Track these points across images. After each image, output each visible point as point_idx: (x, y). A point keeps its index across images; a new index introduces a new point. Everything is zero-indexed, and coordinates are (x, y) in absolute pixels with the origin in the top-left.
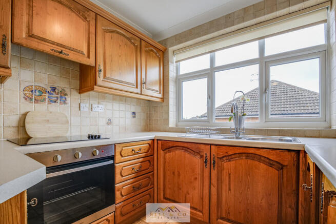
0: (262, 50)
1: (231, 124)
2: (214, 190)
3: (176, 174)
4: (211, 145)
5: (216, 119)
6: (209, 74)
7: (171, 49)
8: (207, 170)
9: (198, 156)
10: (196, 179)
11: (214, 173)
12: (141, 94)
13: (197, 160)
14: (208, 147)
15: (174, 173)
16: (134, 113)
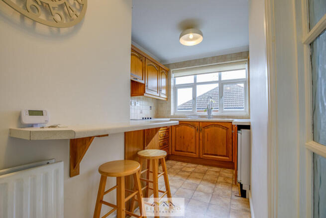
0: (220, 77)
1: (206, 113)
2: (201, 142)
3: (182, 137)
4: (199, 122)
5: (198, 111)
6: (194, 86)
7: (172, 70)
8: (198, 134)
9: (193, 128)
10: (192, 138)
11: (201, 134)
12: (159, 97)
13: (193, 129)
14: (198, 123)
15: (181, 137)
16: (151, 107)
